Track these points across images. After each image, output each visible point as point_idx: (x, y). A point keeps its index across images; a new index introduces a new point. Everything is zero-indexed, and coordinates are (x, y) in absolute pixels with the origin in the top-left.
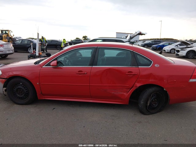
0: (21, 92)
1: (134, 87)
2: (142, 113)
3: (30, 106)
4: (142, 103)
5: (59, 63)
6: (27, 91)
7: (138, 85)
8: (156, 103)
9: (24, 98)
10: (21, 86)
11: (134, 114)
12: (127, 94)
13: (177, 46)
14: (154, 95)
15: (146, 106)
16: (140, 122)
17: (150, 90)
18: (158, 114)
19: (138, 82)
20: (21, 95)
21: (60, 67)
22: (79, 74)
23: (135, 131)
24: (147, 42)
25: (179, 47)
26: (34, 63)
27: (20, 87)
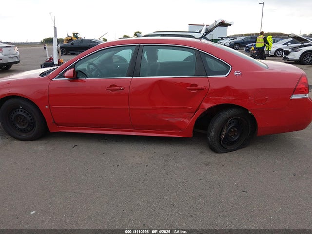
0: (22, 120)
1: (200, 110)
2: (214, 150)
3: (38, 142)
4: (212, 134)
5: (79, 72)
6: (31, 120)
7: (207, 106)
8: (236, 133)
9: (27, 130)
10: (22, 111)
11: (200, 153)
12: (188, 121)
13: (286, 44)
14: (233, 122)
15: (220, 139)
16: (208, 164)
17: (226, 114)
18: (239, 151)
19: (207, 102)
20: (24, 125)
21: (82, 80)
22: (112, 90)
23: (199, 177)
24: (238, 39)
25: (289, 46)
26: (40, 75)
27: (20, 113)
